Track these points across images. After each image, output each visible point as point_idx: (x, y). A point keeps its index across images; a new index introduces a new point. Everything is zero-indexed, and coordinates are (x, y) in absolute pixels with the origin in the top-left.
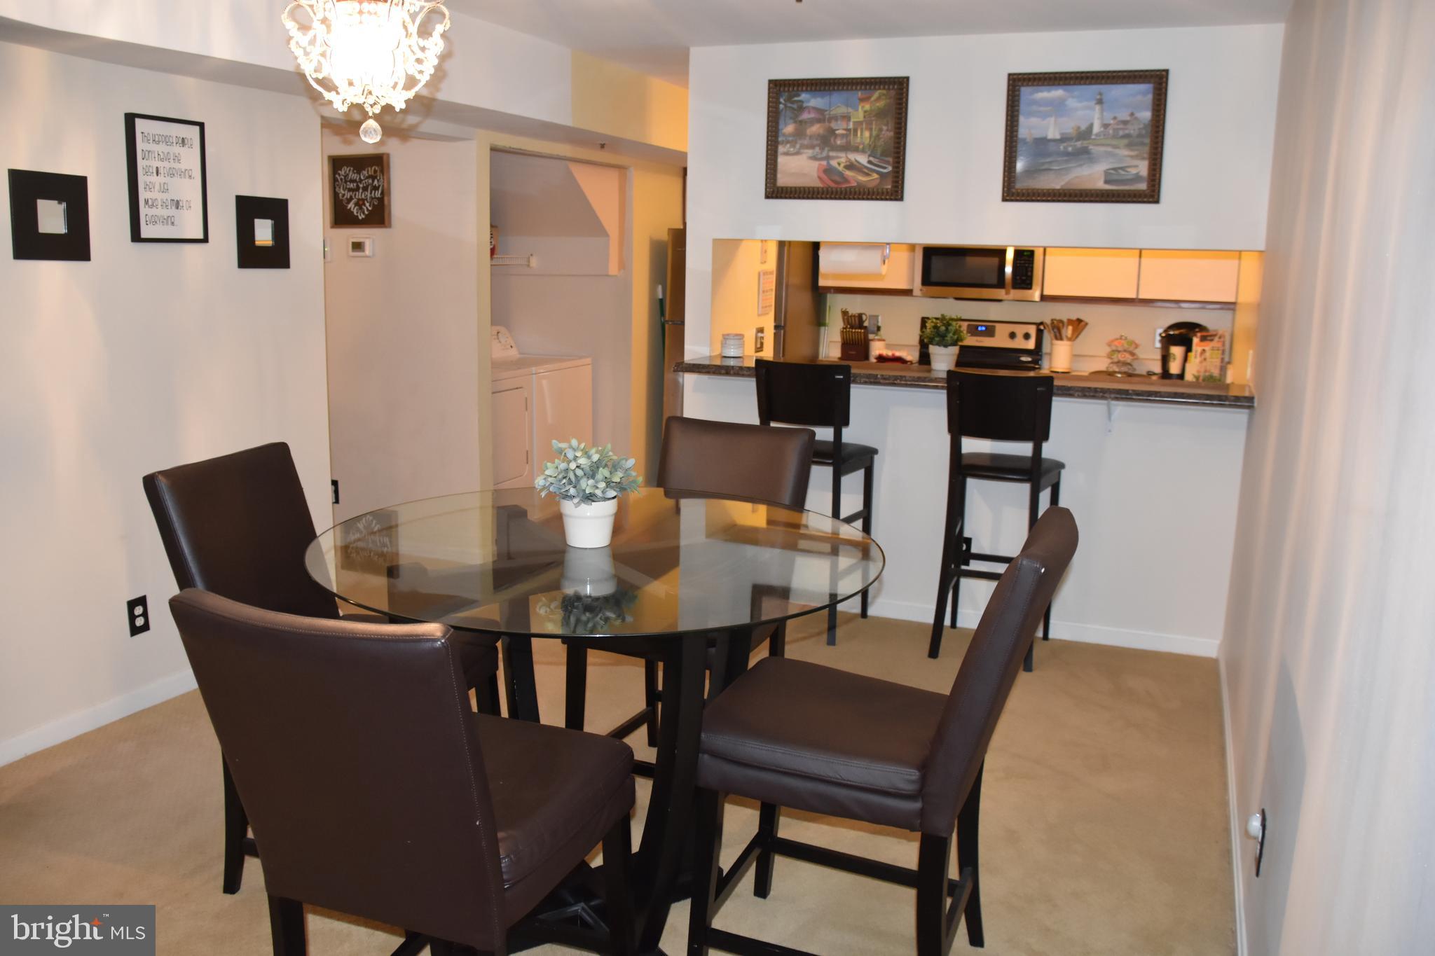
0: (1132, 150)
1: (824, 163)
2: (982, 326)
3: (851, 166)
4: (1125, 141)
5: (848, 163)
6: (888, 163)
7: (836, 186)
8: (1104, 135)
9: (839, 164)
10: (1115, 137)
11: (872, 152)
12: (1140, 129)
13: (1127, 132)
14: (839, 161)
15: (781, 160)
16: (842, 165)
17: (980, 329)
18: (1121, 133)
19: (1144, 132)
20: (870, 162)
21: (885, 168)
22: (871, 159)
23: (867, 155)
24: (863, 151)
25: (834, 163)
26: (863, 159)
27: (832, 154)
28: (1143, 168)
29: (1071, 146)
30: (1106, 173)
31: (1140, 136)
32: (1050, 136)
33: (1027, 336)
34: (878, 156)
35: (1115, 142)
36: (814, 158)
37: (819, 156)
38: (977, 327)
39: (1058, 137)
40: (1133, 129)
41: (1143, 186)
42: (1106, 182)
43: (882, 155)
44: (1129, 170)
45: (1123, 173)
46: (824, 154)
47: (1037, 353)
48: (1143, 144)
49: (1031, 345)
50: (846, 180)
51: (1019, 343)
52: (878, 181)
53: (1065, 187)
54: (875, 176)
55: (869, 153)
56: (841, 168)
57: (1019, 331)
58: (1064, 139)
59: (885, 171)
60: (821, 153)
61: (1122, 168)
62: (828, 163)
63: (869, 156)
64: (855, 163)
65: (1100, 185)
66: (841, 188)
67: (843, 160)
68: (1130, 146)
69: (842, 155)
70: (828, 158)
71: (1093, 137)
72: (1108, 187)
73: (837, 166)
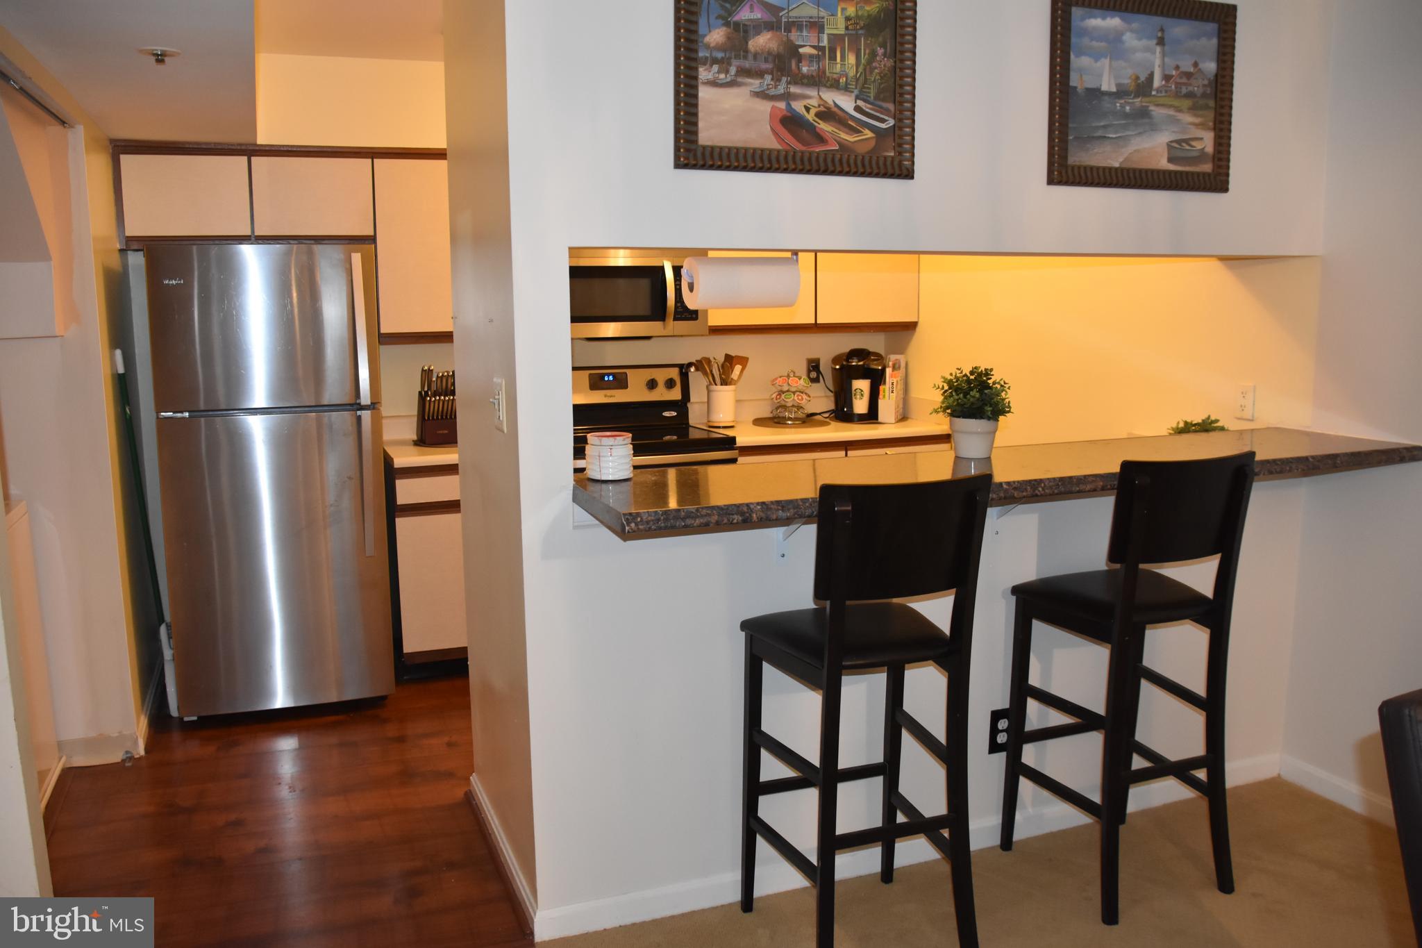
0: (1196, 116)
1: (782, 105)
2: (608, 375)
3: (828, 114)
4: (1187, 103)
5: (822, 109)
6: (887, 112)
7: (804, 148)
8: (1166, 92)
9: (808, 109)
10: (1178, 95)
11: (861, 91)
12: (1204, 86)
13: (1190, 88)
14: (808, 102)
15: (704, 93)
16: (813, 111)
17: (606, 379)
18: (1184, 90)
19: (1209, 91)
20: (857, 109)
21: (883, 121)
22: (860, 103)
23: (853, 96)
24: (846, 89)
25: (798, 106)
26: (847, 103)
27: (794, 89)
28: (1207, 141)
29: (1129, 103)
30: (1169, 146)
31: (1204, 95)
32: (1104, 88)
33: (670, 384)
34: (872, 99)
35: (1176, 103)
36: (762, 95)
37: (772, 92)
38: (602, 376)
39: (1114, 89)
40: (1197, 86)
41: (1207, 167)
42: (1170, 160)
43: (875, 98)
44: (1193, 143)
45: (1188, 148)
46: (781, 89)
47: (682, 406)
48: (1207, 107)
49: (676, 394)
50: (821, 139)
51: (662, 394)
52: (873, 143)
53: (1125, 165)
54: (868, 134)
55: (856, 92)
56: (810, 117)
57: (661, 376)
58: (1121, 93)
59: (883, 126)
60: (776, 87)
61: (1187, 141)
62: (789, 105)
63: (857, 98)
64: (835, 109)
65: (1163, 164)
66: (810, 153)
67: (814, 102)
68: (1193, 109)
69: (812, 92)
70: (787, 97)
71: (1154, 93)
72: (1172, 167)
73: (803, 111)
